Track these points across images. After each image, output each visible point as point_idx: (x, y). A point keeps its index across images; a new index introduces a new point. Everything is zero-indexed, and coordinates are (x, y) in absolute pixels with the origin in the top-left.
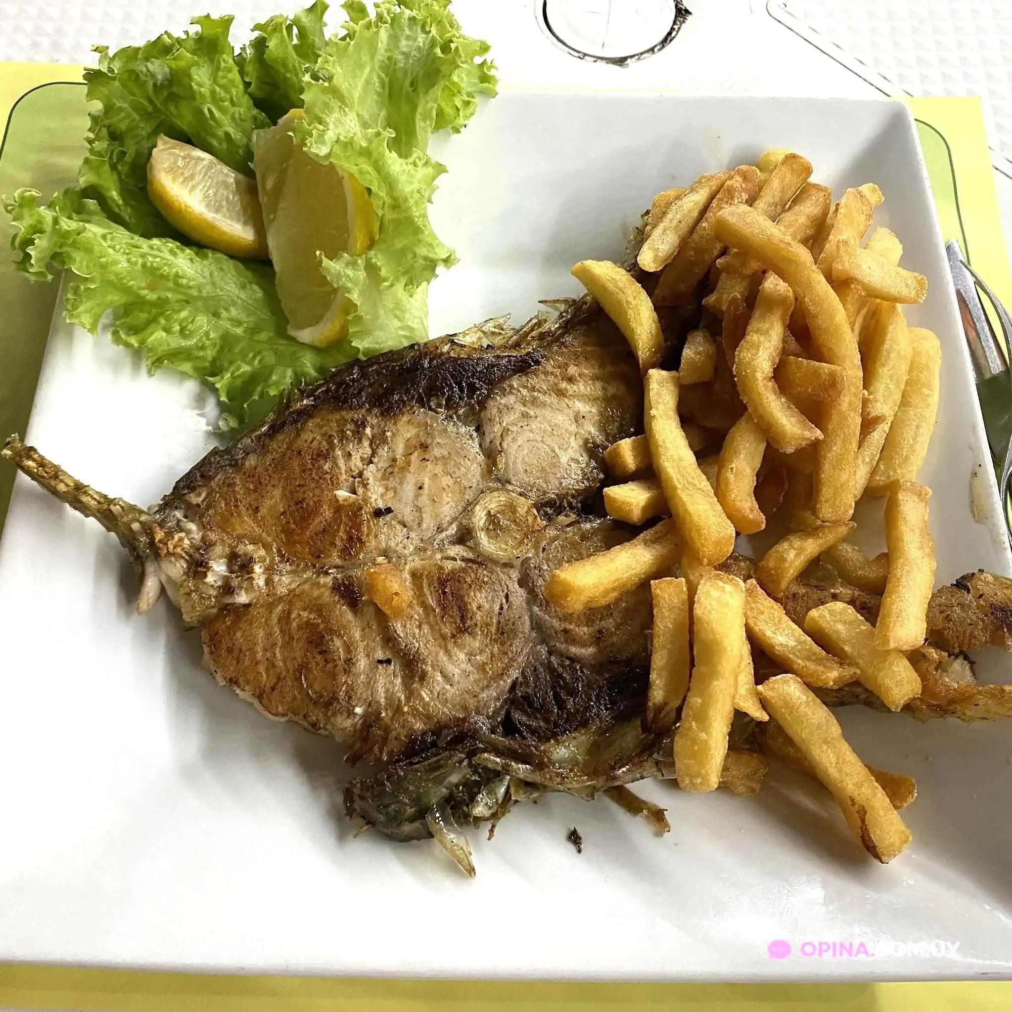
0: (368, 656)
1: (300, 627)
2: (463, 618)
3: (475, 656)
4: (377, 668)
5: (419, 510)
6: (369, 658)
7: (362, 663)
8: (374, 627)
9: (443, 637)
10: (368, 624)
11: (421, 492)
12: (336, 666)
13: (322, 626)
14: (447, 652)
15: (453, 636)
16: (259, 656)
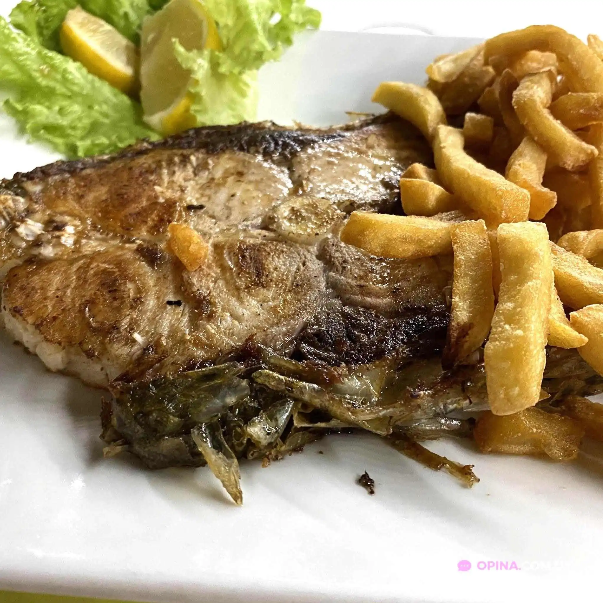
0: (158, 298)
1: (96, 274)
2: (259, 275)
3: (268, 302)
4: (165, 308)
5: (229, 208)
6: (158, 301)
7: (151, 303)
8: (169, 278)
9: (238, 289)
10: (164, 275)
11: (233, 198)
12: (122, 303)
13: (118, 273)
14: (240, 299)
15: (247, 287)
16: (50, 294)
